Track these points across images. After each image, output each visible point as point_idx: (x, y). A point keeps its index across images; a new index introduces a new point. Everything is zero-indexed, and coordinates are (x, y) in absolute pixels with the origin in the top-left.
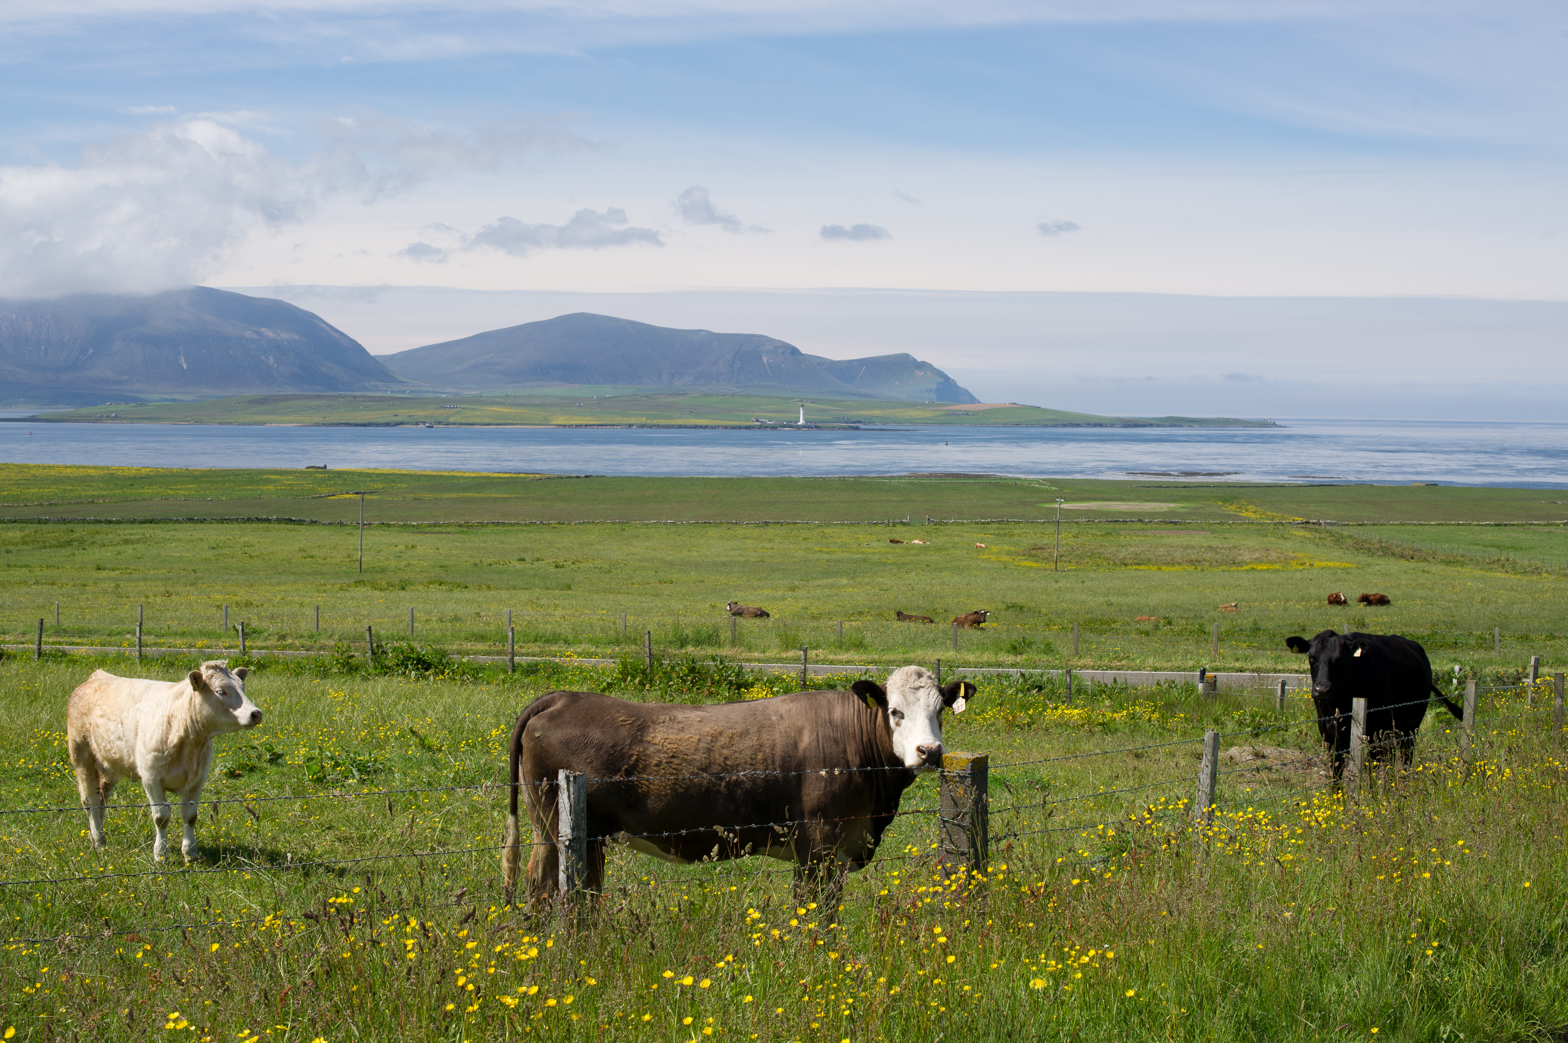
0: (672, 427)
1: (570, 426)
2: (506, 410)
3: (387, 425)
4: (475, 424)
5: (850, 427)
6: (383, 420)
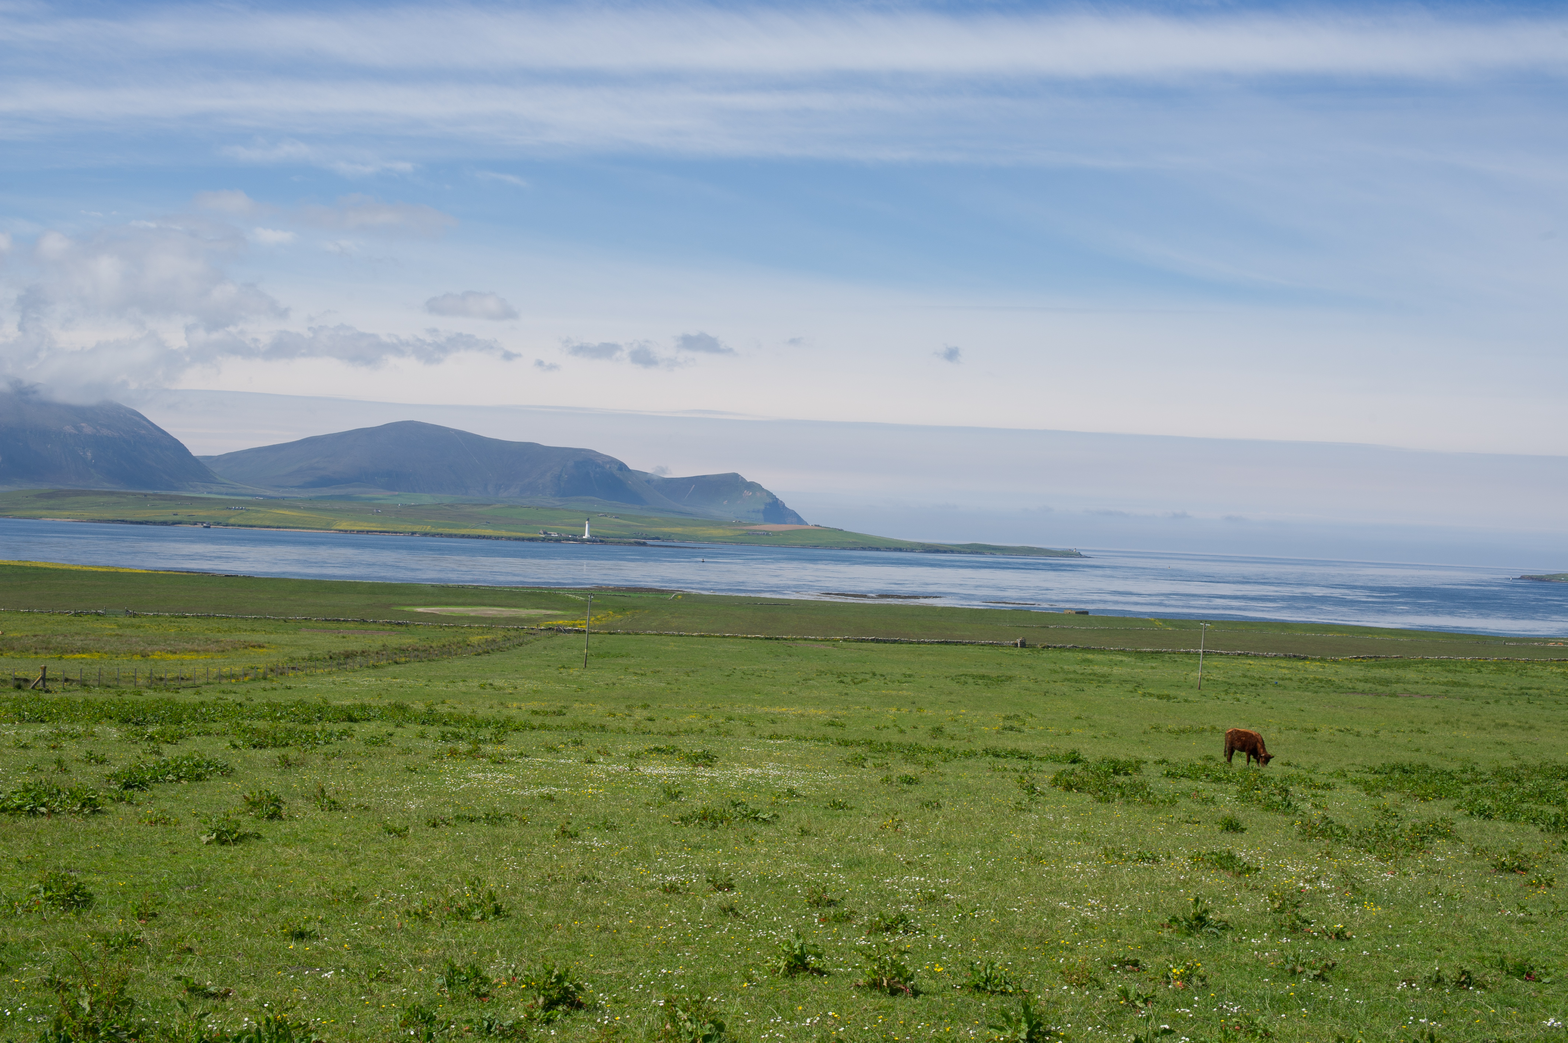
0: (456, 536)
1: (352, 531)
2: (293, 514)
3: (164, 523)
4: (255, 526)
5: (636, 542)
6: (162, 519)
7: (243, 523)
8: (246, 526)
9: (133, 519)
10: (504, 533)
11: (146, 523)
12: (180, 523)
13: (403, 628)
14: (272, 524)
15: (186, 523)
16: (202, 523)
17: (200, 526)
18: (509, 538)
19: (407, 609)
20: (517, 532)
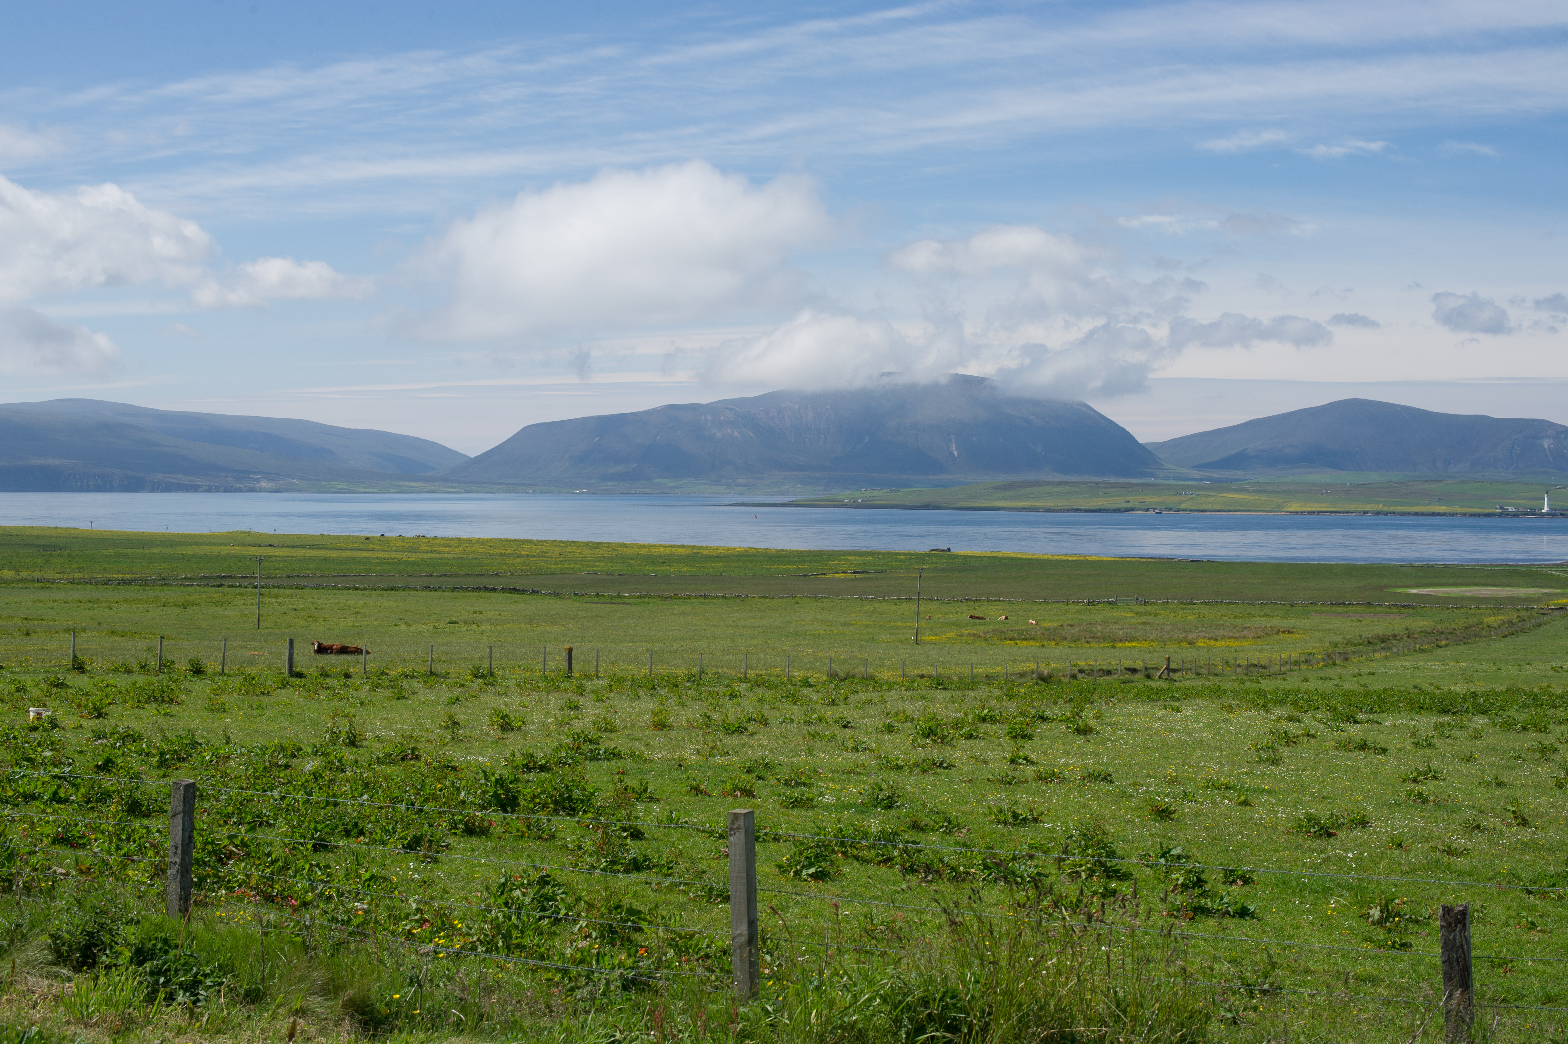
0: (1409, 514)
1: (1302, 513)
2: (1243, 497)
3: (1118, 511)
4: (1206, 511)
6: (1114, 507)
7: (1195, 508)
8: (1198, 511)
9: (1087, 508)
10: (1458, 509)
11: (1099, 511)
12: (1132, 510)
13: (1410, 611)
14: (1223, 508)
15: (1138, 510)
16: (1154, 509)
17: (1151, 512)
18: (1464, 515)
19: (1400, 590)
20: (1472, 507)
